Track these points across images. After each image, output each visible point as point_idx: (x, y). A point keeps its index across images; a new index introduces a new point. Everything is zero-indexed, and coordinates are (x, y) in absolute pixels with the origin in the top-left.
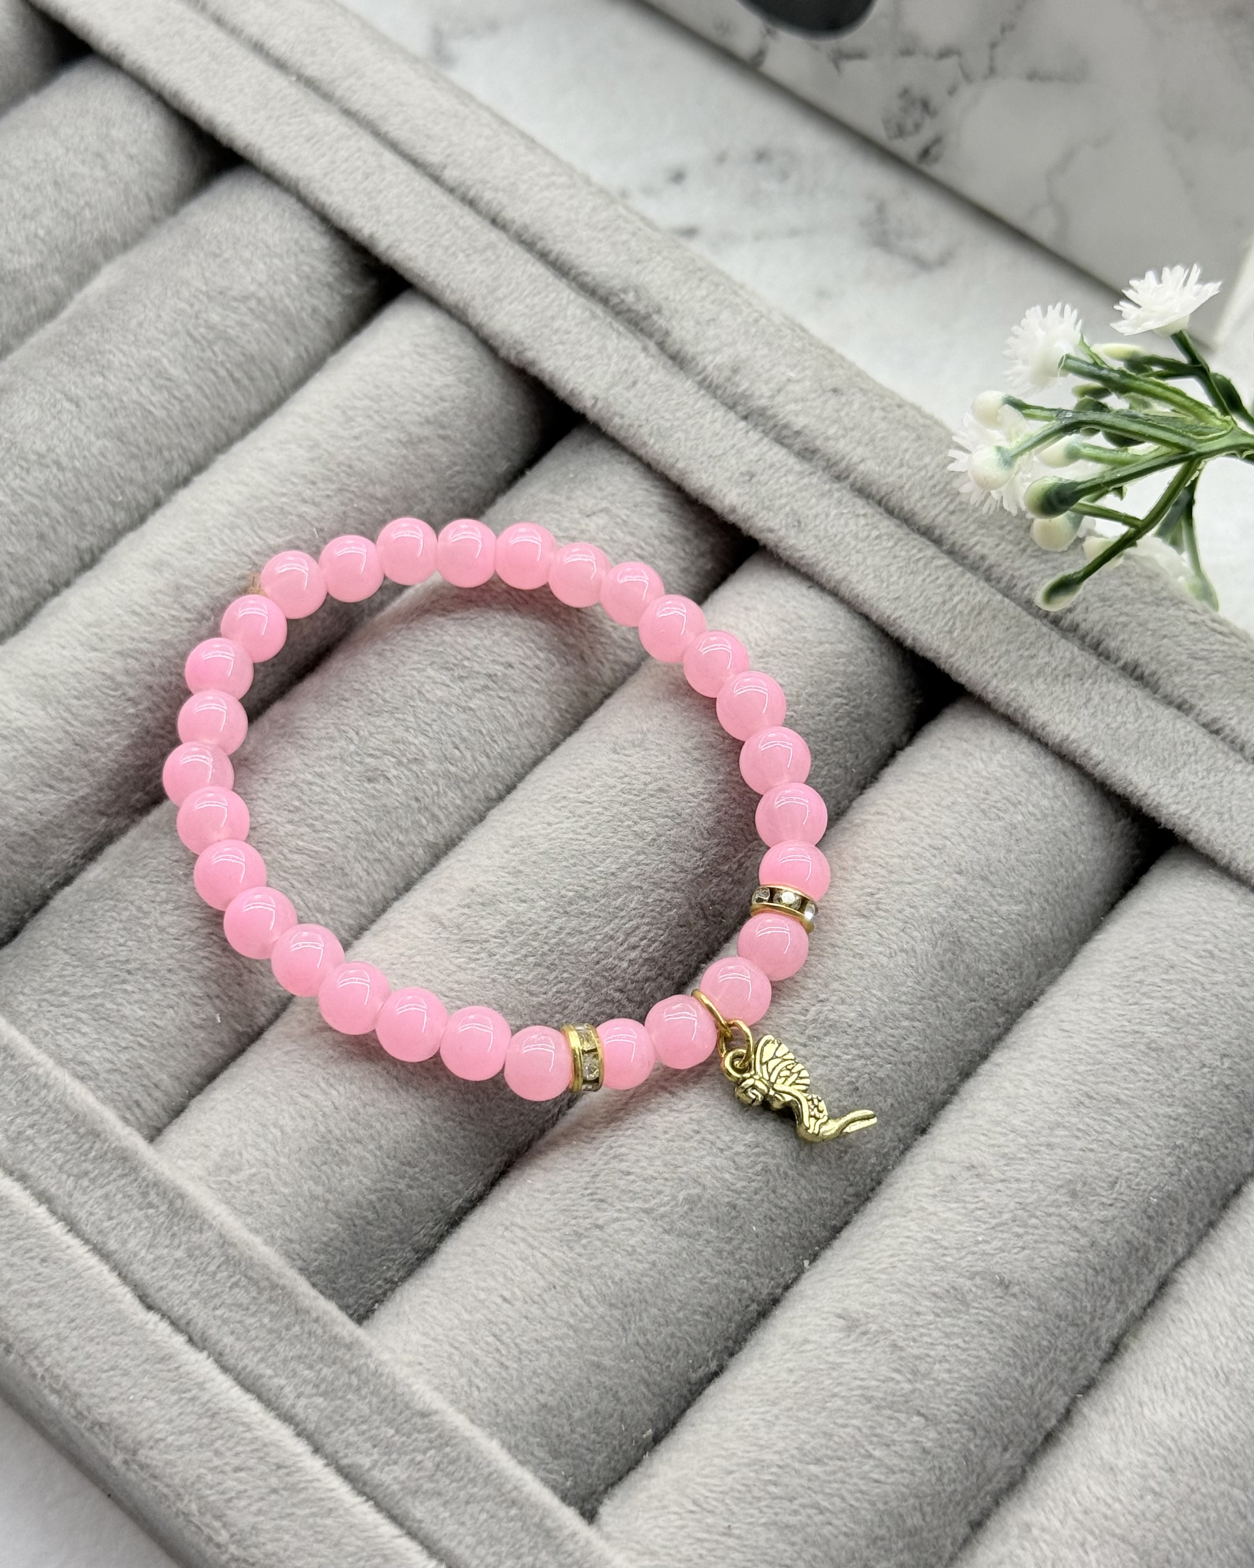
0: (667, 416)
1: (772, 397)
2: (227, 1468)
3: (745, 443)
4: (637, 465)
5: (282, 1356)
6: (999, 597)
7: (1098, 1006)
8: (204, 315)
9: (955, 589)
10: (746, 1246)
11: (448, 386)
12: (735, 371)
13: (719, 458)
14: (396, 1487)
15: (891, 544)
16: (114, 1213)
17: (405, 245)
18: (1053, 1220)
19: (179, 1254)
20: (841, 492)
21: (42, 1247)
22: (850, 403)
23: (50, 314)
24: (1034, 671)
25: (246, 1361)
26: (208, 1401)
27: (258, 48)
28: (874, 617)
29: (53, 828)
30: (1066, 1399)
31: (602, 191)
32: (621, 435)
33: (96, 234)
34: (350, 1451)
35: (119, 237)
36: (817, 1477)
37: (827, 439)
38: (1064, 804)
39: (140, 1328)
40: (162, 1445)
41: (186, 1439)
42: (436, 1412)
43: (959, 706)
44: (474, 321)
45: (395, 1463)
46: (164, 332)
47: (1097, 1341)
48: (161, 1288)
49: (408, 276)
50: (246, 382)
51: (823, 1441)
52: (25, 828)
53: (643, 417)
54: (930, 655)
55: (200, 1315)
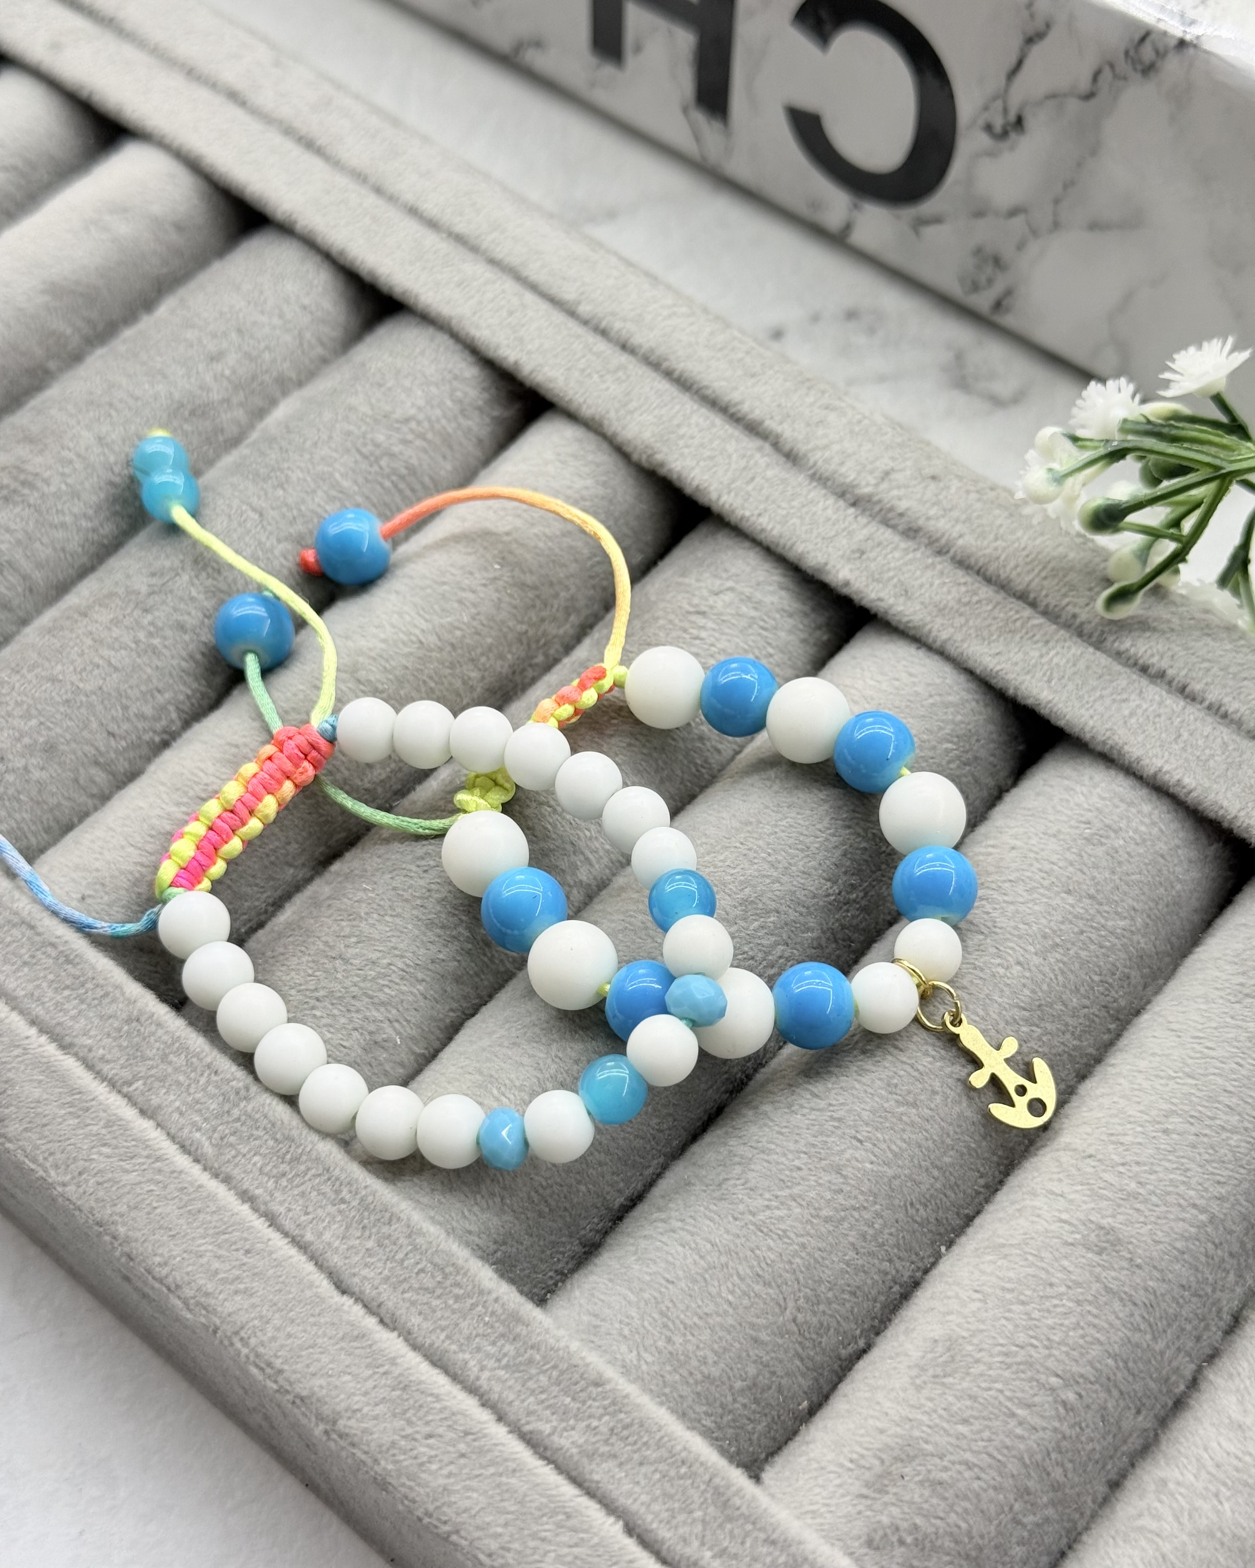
0: (784, 505)
1: (877, 485)
2: (418, 1436)
3: (855, 526)
4: (758, 549)
5: (466, 1332)
6: (1091, 650)
7: (1203, 1007)
8: (369, 436)
9: (1051, 644)
10: (887, 1231)
11: (586, 488)
13: (831, 539)
14: (574, 1451)
15: (990, 607)
16: (310, 1209)
17: (546, 369)
18: (1171, 1199)
19: (370, 1244)
20: (943, 565)
21: (246, 1240)
22: (948, 488)
23: (235, 442)
24: (1127, 712)
25: (433, 1337)
26: (401, 1375)
27: (413, 211)
28: (978, 671)
30: (1193, 1367)
31: (718, 318)
32: (742, 524)
33: (275, 374)
34: (532, 1418)
35: (294, 376)
36: (965, 1437)
37: (928, 519)
38: (1161, 831)
39: (336, 1310)
40: (359, 1415)
41: (381, 1409)
42: (609, 1381)
43: (1058, 751)
44: (609, 431)
45: (573, 1428)
46: (336, 451)
47: (1219, 1311)
48: (354, 1275)
49: (549, 396)
50: (408, 493)
51: (969, 1403)
53: (762, 506)
54: (1030, 702)
55: (390, 1298)
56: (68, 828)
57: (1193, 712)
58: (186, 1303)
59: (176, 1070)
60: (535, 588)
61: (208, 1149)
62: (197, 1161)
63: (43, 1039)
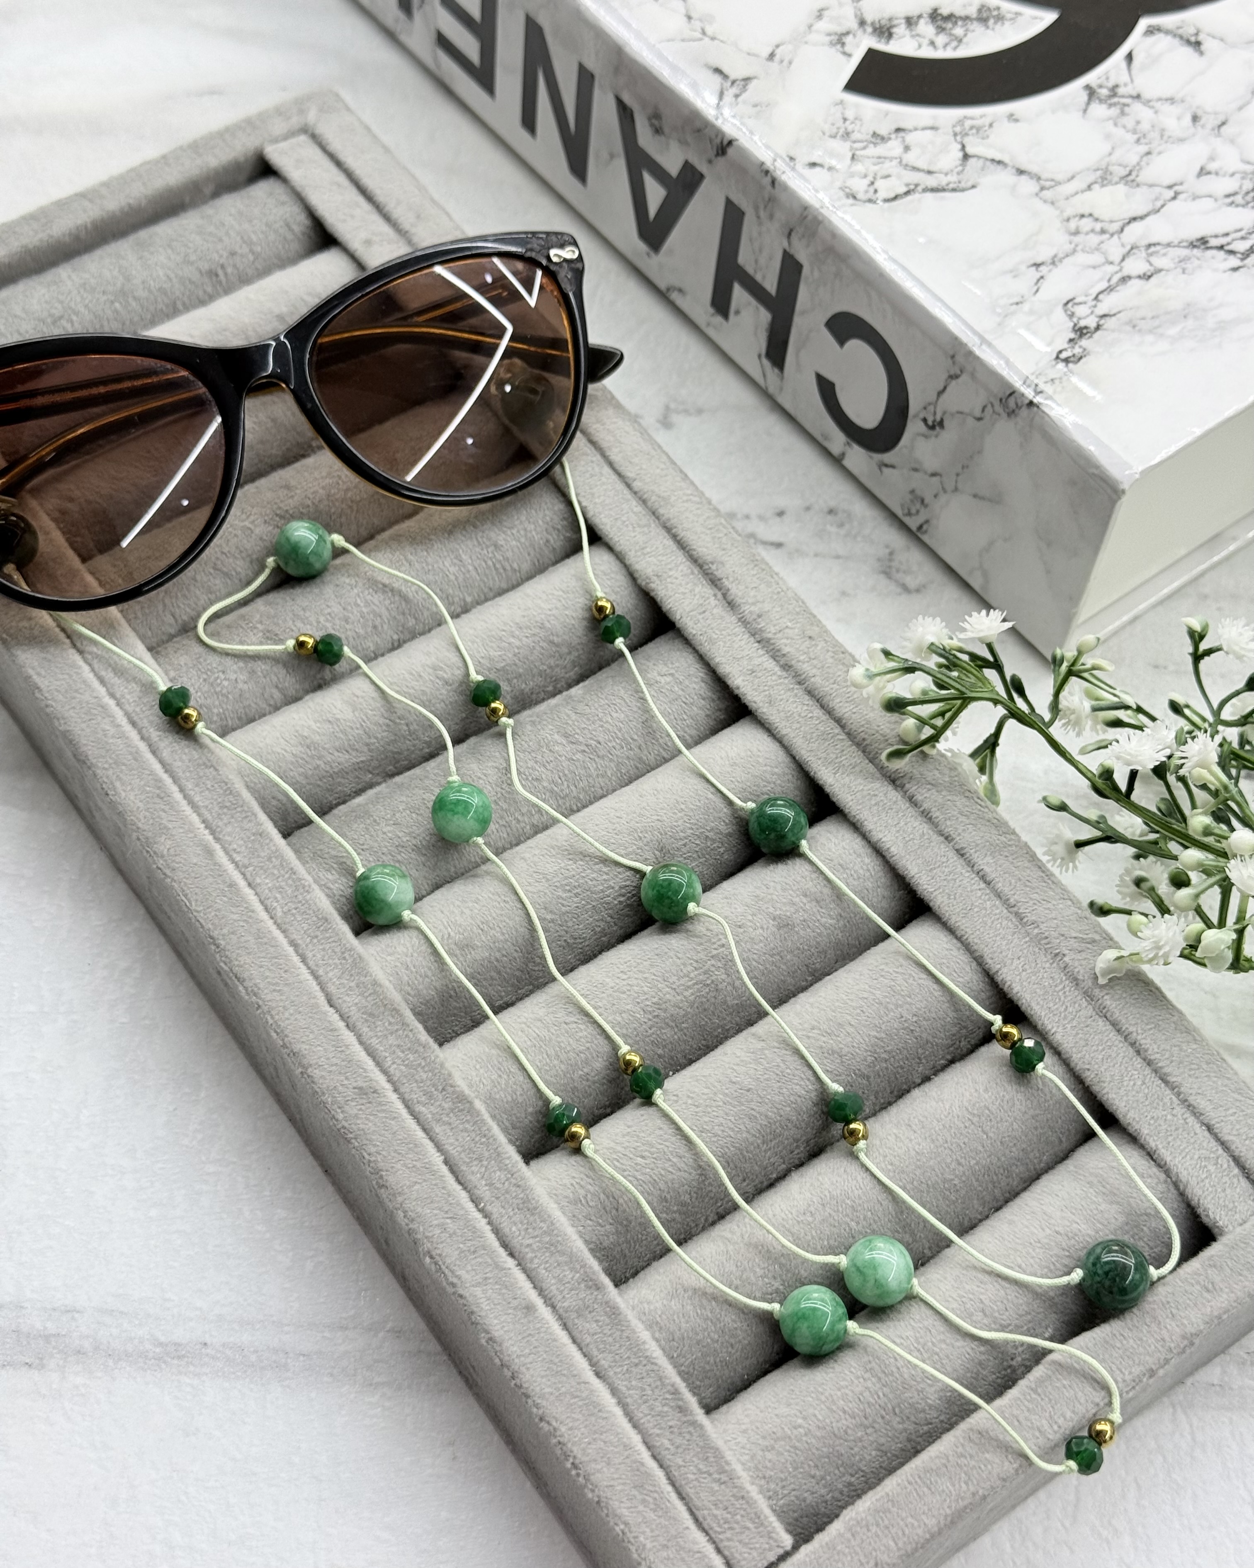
0: (717, 632)
1: (776, 634)
3: (755, 655)
4: (695, 655)
5: (390, 1043)
6: (867, 761)
9: (844, 752)
12: (759, 616)
13: (738, 660)
14: (429, 1116)
15: (817, 722)
16: (326, 958)
17: (603, 516)
19: (353, 984)
20: (799, 691)
21: (287, 965)
22: (816, 645)
24: (873, 802)
25: (372, 1040)
26: (350, 1054)
28: (797, 758)
29: (343, 773)
30: (784, 1166)
31: (715, 509)
32: (690, 637)
34: (412, 1094)
36: (640, 1164)
37: (799, 661)
38: (871, 875)
39: (324, 1013)
40: (321, 1068)
41: (333, 1068)
43: (832, 817)
44: (628, 563)
45: (431, 1105)
48: (339, 998)
49: (599, 533)
50: (502, 571)
52: (328, 768)
54: (821, 782)
55: (355, 1015)
56: (252, 720)
57: (911, 811)
58: (246, 988)
59: (274, 867)
60: (557, 645)
61: (279, 913)
62: (272, 918)
63: (207, 832)
